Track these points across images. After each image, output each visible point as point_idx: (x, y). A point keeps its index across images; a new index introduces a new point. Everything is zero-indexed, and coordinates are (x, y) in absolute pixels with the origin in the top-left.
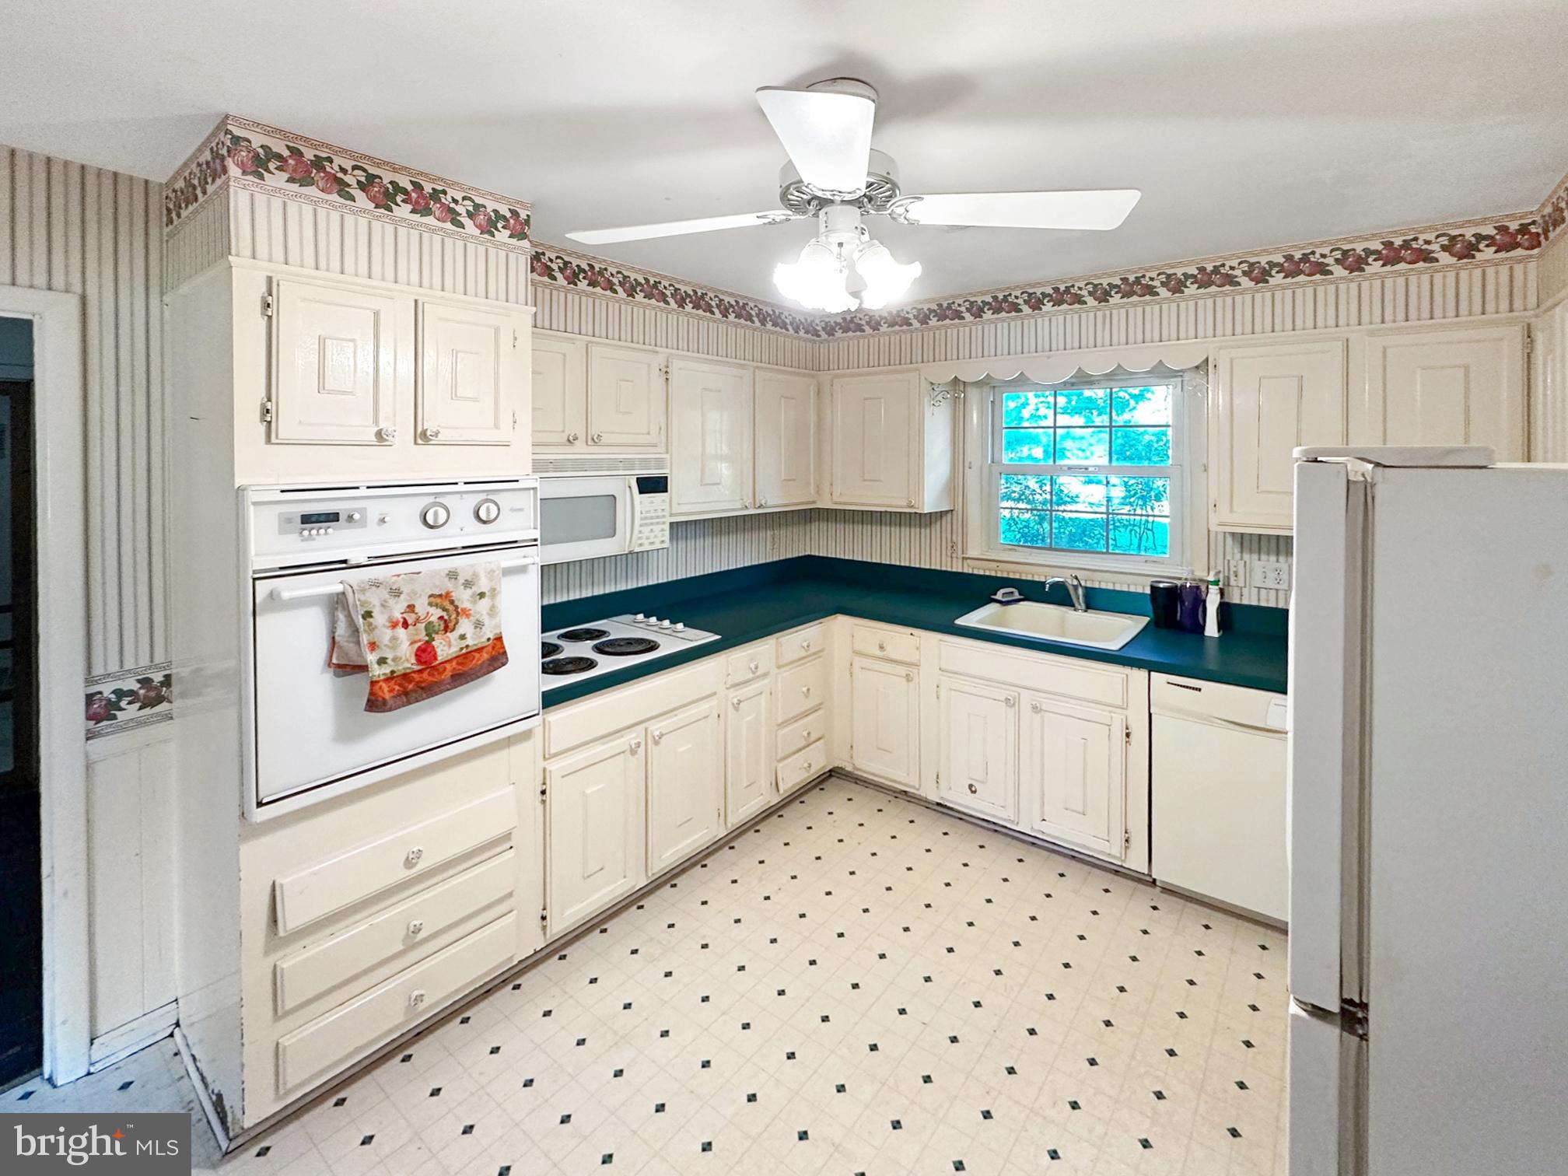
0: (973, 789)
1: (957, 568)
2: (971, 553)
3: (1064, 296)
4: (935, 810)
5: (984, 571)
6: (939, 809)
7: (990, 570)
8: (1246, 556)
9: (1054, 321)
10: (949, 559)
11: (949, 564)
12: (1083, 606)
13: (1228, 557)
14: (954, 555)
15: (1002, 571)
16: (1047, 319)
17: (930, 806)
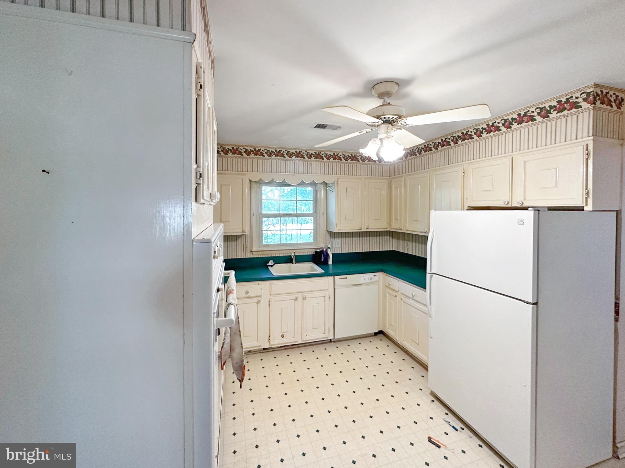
0: (283, 336)
1: (248, 255)
2: (254, 249)
3: (298, 155)
4: (263, 352)
5: (258, 255)
6: (265, 351)
7: (260, 255)
8: (332, 239)
9: (295, 162)
10: (244, 253)
11: (244, 255)
12: (295, 262)
13: (328, 240)
14: (247, 251)
15: (265, 255)
16: (293, 162)
17: (261, 352)
